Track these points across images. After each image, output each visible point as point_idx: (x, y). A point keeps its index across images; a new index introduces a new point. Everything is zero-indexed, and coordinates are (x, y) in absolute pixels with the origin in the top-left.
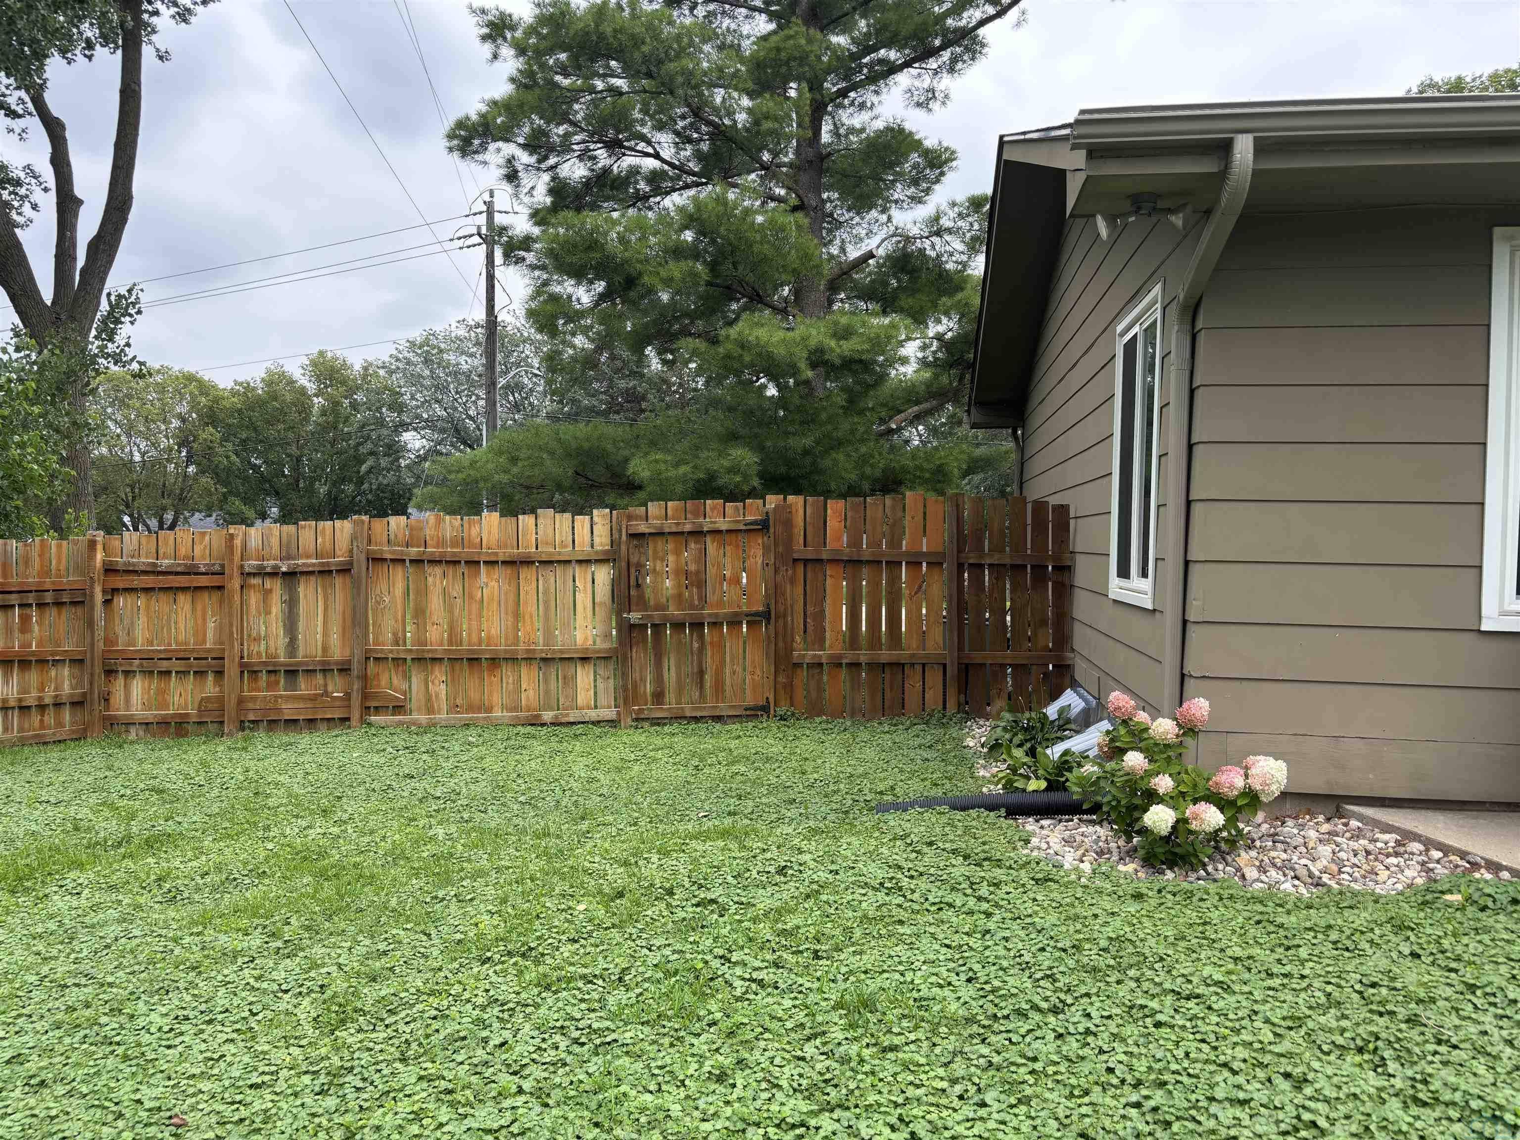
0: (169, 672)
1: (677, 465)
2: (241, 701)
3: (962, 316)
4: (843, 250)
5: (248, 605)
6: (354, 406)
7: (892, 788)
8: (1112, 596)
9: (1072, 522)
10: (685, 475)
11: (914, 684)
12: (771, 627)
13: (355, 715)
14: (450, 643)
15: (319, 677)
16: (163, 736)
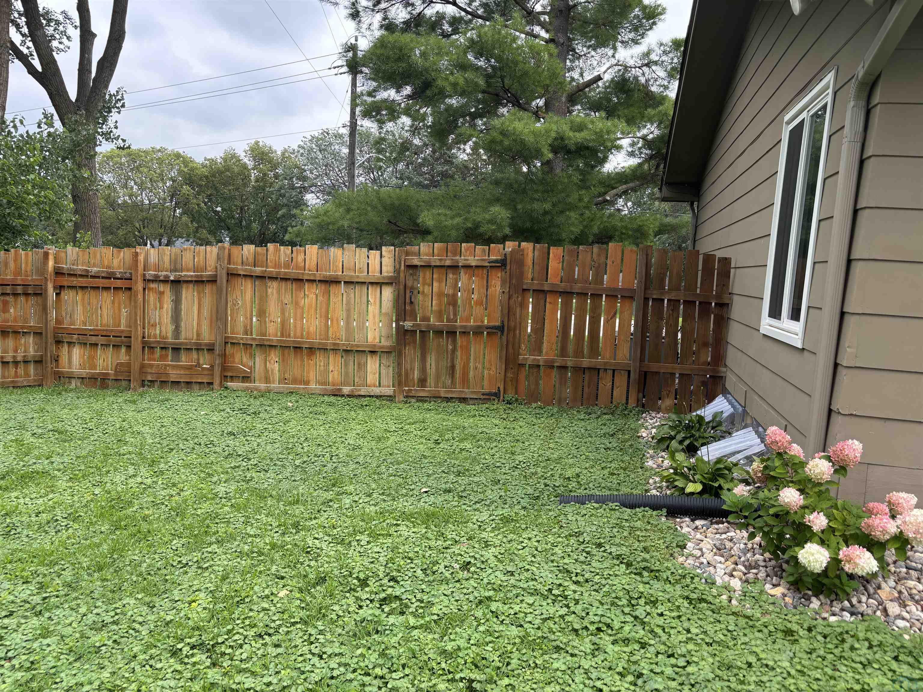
0: (96, 345)
1: (452, 218)
2: (142, 366)
3: (660, 123)
4: (581, 75)
5: (148, 301)
6: (276, 176)
7: (578, 475)
8: (762, 331)
9: (732, 271)
10: (458, 224)
11: (605, 383)
12: (504, 338)
13: (217, 381)
14: (282, 336)
15: (194, 353)
16: (92, 387)
